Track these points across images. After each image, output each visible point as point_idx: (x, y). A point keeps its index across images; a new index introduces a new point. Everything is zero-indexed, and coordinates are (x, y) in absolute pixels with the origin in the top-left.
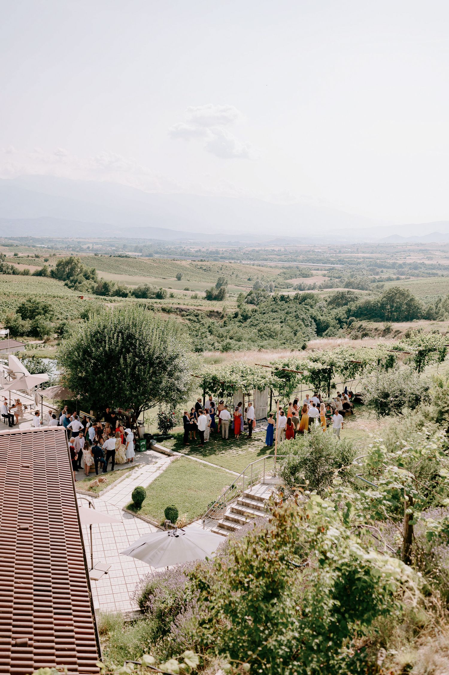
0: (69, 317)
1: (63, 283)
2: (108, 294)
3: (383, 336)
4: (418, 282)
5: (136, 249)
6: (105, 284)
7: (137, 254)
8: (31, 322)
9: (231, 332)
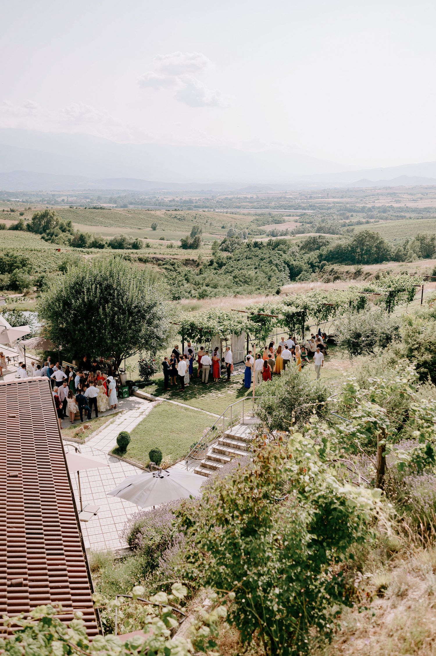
0: (47, 269)
1: (39, 236)
2: (85, 246)
3: (354, 279)
4: (387, 225)
5: (111, 201)
6: (82, 236)
7: (112, 205)
8: (9, 276)
9: (207, 280)
